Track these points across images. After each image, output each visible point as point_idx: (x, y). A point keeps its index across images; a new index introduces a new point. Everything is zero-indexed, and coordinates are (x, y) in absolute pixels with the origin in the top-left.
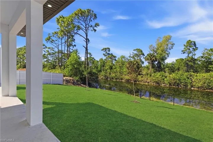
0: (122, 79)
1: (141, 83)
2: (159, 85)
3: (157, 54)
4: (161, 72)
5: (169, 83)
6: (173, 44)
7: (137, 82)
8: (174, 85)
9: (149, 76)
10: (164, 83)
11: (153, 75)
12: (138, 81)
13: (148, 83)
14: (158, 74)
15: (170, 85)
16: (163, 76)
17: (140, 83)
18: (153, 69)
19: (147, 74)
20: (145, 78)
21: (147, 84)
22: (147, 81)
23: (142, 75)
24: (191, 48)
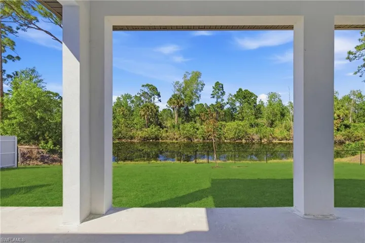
0: (132, 138)
1: (167, 141)
2: (192, 141)
3: (186, 96)
4: (191, 122)
5: (202, 137)
6: (203, 85)
7: (160, 141)
8: (208, 139)
9: (176, 129)
10: (197, 138)
11: (181, 126)
12: (162, 139)
13: (177, 139)
14: (188, 126)
15: (204, 139)
16: (194, 128)
17: (164, 141)
18: (180, 119)
19: (174, 127)
20: (170, 133)
21: (174, 141)
22: (175, 137)
23: (166, 127)
24: (219, 92)
